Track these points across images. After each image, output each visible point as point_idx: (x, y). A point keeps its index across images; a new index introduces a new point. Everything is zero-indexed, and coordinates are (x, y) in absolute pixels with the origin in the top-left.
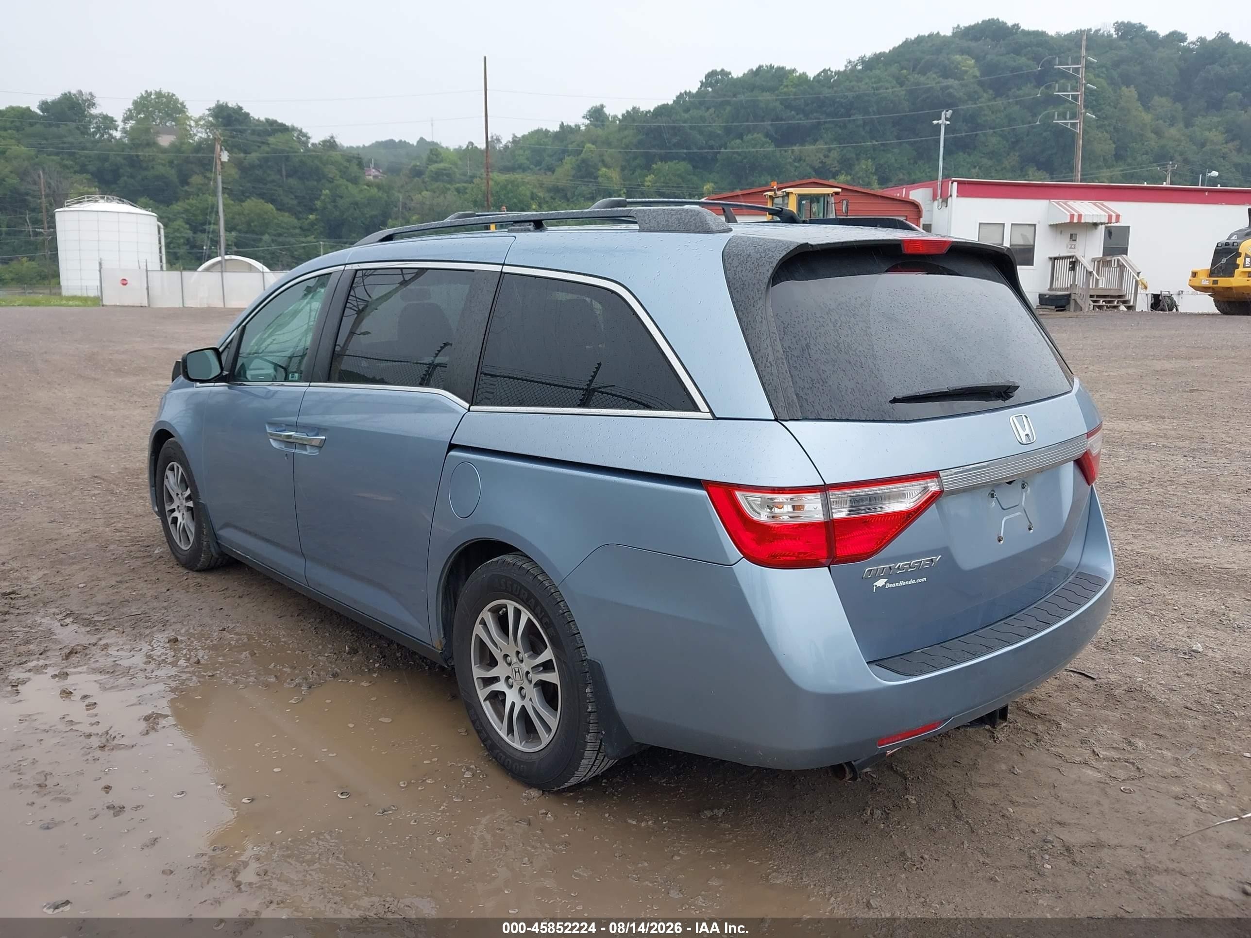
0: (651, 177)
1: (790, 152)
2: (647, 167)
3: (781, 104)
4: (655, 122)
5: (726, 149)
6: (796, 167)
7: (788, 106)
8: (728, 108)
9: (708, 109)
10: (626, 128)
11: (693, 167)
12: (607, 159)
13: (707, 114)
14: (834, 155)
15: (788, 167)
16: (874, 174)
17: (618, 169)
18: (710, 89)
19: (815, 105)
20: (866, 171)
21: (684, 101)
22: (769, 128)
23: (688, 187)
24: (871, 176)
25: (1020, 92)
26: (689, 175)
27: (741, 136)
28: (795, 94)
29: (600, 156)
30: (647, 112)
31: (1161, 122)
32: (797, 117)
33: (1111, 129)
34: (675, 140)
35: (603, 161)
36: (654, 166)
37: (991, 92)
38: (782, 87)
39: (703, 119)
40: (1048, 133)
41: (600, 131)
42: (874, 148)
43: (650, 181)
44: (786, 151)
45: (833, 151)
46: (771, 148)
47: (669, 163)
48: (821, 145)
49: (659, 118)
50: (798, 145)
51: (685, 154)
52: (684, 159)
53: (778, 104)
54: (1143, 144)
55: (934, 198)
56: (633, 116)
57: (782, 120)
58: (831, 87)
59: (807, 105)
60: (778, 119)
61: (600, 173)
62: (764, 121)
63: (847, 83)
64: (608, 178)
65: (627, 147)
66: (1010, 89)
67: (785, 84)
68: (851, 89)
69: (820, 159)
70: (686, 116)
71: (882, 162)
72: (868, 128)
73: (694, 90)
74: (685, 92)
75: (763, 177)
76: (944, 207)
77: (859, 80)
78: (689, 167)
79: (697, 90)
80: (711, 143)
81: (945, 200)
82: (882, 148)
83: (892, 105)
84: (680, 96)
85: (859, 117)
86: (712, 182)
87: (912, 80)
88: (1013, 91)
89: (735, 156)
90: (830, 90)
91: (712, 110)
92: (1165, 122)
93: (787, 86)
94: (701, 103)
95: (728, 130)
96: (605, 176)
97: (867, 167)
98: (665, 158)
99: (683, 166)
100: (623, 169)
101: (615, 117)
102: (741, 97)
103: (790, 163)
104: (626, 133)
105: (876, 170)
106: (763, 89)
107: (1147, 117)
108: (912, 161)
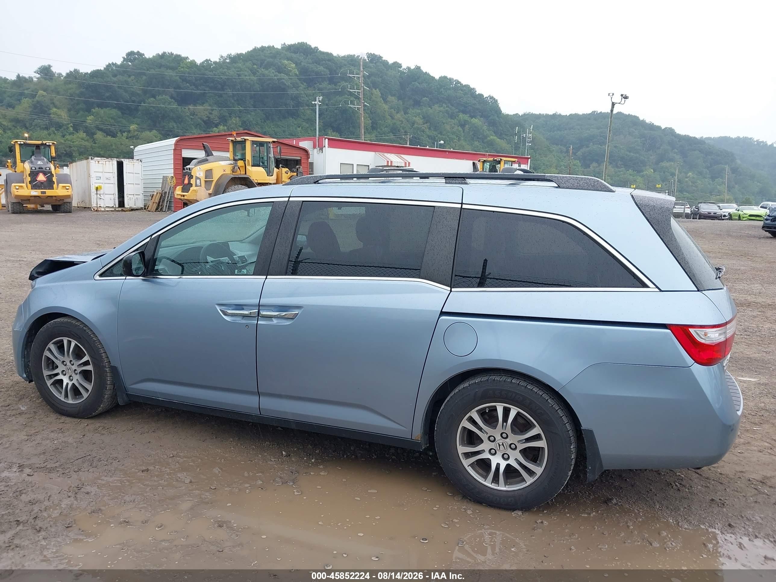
0: (91, 117)
1: (187, 109)
2: (88, 111)
3: (180, 78)
4: (93, 81)
5: (144, 104)
6: (191, 119)
7: (184, 80)
8: (144, 77)
9: (130, 76)
10: (70, 83)
11: (122, 113)
12: (57, 103)
13: (129, 80)
14: (215, 113)
15: (187, 118)
16: (241, 127)
17: (66, 110)
18: (130, 64)
19: (202, 81)
20: (236, 125)
21: (112, 69)
22: (173, 93)
23: (119, 126)
24: (239, 127)
25: (320, 86)
26: (119, 118)
27: (154, 96)
28: (189, 73)
29: (51, 100)
30: (85, 74)
31: (392, 110)
32: (191, 87)
33: (369, 112)
34: (107, 94)
35: (53, 103)
36: (93, 110)
37: (305, 84)
38: (180, 67)
39: (127, 82)
40: (337, 111)
41: (49, 83)
42: (240, 111)
43: (91, 120)
44: (185, 108)
45: (214, 111)
46: (175, 106)
47: (104, 109)
48: (207, 106)
49: (95, 78)
50: (192, 105)
51: (115, 104)
52: (115, 108)
53: (178, 78)
54: (385, 121)
55: (314, 147)
56: (74, 75)
57: (182, 89)
58: (212, 71)
59: (196, 80)
60: (180, 88)
61: (52, 111)
62: (169, 88)
63: (221, 70)
64: (58, 115)
65: (71, 95)
66: (315, 84)
67: (182, 66)
68: (223, 74)
69: (206, 114)
70: (115, 79)
71: (245, 119)
72: (235, 98)
73: (119, 63)
74: (113, 63)
75: (171, 124)
76: (321, 153)
77: (228, 68)
78: (119, 113)
79: (121, 63)
80: (134, 98)
81: (321, 148)
82: (245, 111)
83: (249, 86)
84: (109, 66)
85: (230, 92)
86: (136, 124)
87: (260, 72)
88: (317, 84)
89: (152, 108)
90: (211, 73)
91: (133, 77)
92: (394, 110)
93: (183, 67)
94: (125, 72)
95: (145, 92)
96: (55, 113)
97: (236, 122)
98: (101, 106)
99: (114, 112)
100: (69, 110)
101: (60, 74)
102: (152, 72)
103: (188, 116)
104: (70, 86)
105: (242, 124)
106: (168, 68)
107: (386, 107)
108: (263, 121)
